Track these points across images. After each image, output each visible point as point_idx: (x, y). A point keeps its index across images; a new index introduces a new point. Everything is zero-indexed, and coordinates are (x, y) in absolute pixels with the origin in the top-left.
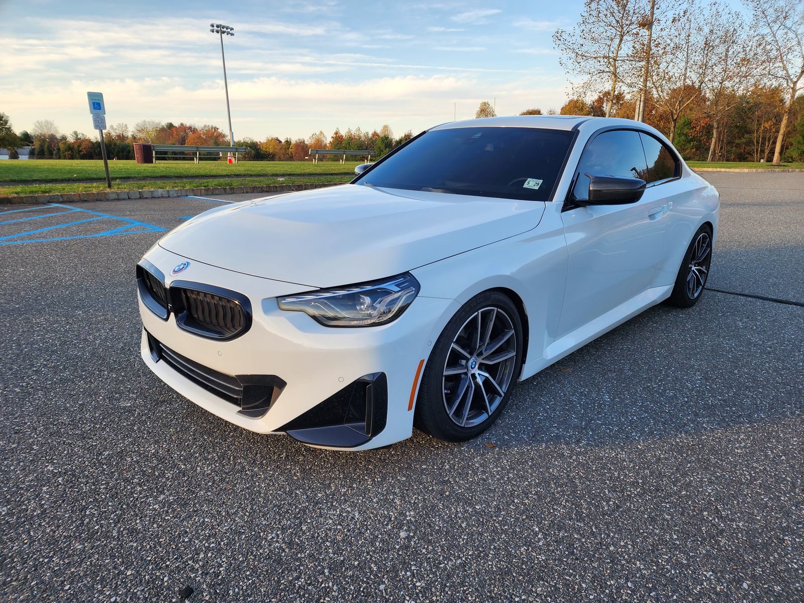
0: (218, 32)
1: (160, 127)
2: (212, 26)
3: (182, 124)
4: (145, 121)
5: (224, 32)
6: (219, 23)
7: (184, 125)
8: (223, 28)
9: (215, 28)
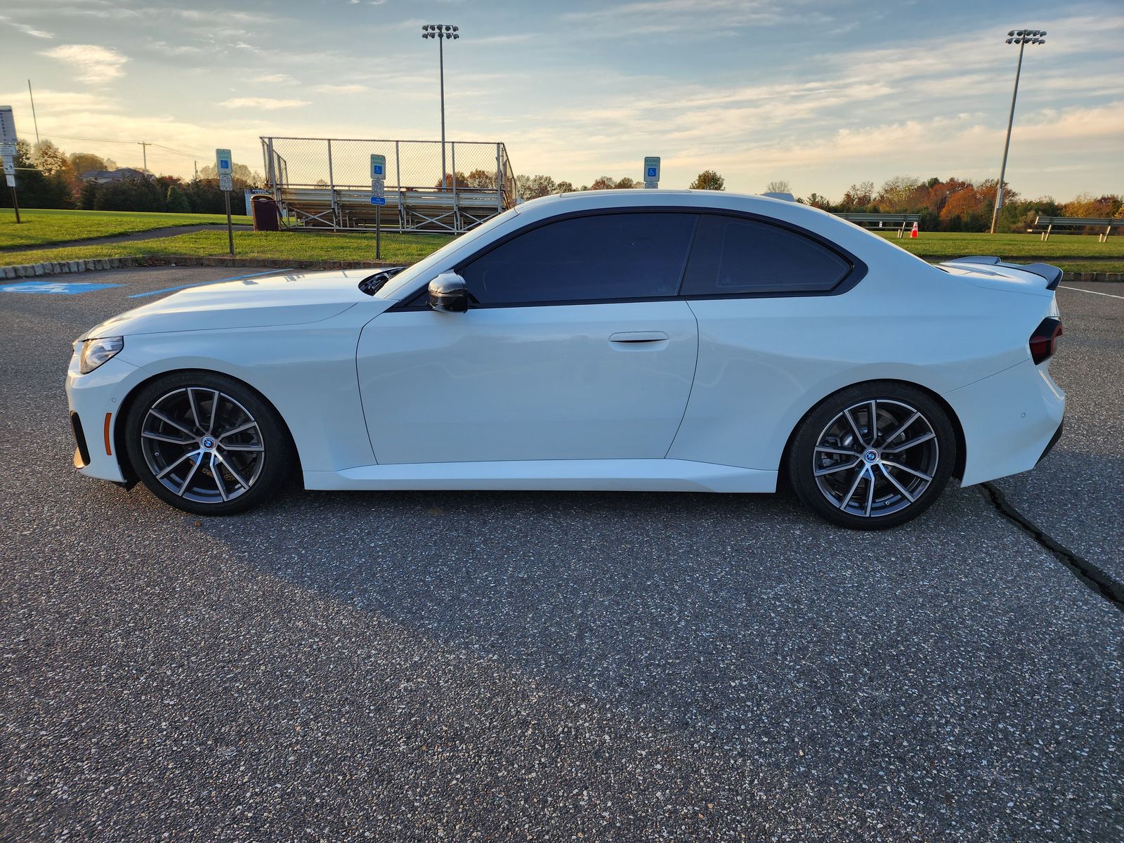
0: (1017, 42)
1: (919, 184)
2: (1011, 34)
3: (952, 180)
4: (897, 178)
5: (1026, 41)
6: (1022, 28)
7: (956, 180)
8: (1028, 34)
9: (1015, 36)
